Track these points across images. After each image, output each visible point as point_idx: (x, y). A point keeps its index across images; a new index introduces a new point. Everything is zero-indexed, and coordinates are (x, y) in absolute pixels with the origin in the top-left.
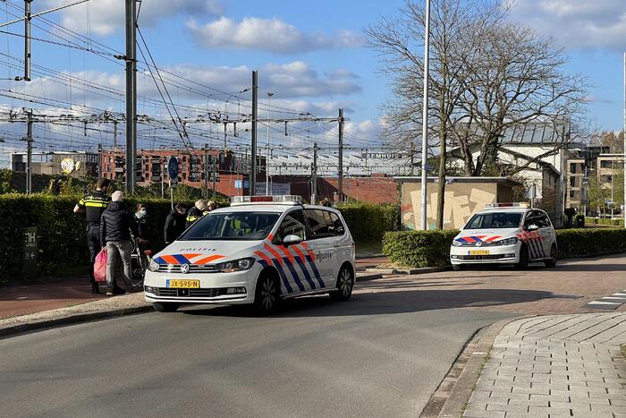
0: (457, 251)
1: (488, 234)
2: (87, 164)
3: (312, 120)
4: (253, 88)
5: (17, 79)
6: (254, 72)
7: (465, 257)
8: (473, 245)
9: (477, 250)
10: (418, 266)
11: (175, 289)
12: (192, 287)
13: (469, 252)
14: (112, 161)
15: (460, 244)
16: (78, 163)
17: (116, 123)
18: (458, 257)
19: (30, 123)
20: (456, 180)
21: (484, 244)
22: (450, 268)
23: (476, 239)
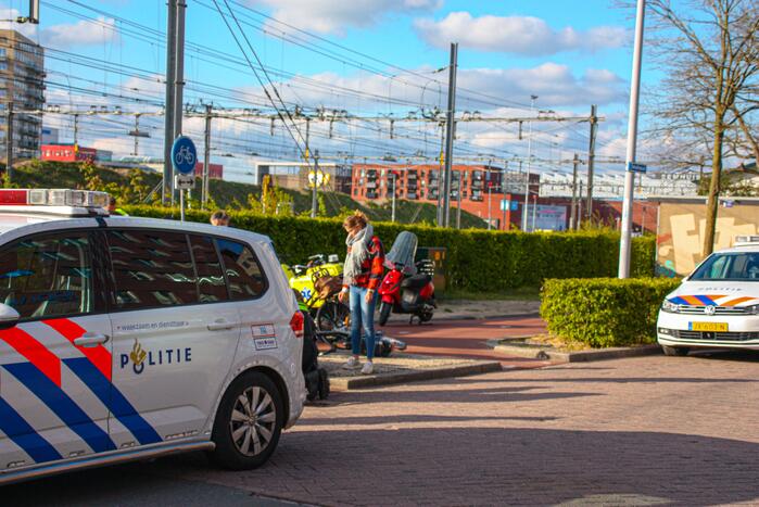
0: (670, 321)
1: (728, 291)
2: (337, 177)
3: (555, 120)
4: (452, 68)
6: (452, 45)
7: (683, 334)
8: (700, 311)
9: (707, 320)
10: (596, 345)
13: (690, 324)
14: (363, 175)
15: (675, 307)
16: (327, 176)
17: (308, 120)
18: (671, 332)
19: (209, 119)
20: (738, 202)
21: (720, 311)
22: (658, 350)
23: (707, 300)
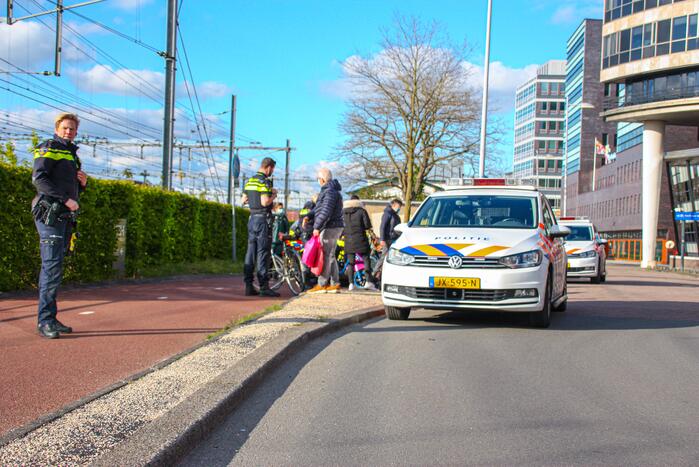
4: (233, 111)
5: (46, 74)
6: (233, 97)
11: (443, 289)
12: (469, 286)
